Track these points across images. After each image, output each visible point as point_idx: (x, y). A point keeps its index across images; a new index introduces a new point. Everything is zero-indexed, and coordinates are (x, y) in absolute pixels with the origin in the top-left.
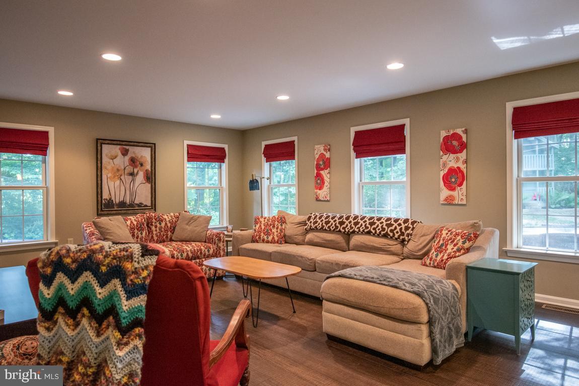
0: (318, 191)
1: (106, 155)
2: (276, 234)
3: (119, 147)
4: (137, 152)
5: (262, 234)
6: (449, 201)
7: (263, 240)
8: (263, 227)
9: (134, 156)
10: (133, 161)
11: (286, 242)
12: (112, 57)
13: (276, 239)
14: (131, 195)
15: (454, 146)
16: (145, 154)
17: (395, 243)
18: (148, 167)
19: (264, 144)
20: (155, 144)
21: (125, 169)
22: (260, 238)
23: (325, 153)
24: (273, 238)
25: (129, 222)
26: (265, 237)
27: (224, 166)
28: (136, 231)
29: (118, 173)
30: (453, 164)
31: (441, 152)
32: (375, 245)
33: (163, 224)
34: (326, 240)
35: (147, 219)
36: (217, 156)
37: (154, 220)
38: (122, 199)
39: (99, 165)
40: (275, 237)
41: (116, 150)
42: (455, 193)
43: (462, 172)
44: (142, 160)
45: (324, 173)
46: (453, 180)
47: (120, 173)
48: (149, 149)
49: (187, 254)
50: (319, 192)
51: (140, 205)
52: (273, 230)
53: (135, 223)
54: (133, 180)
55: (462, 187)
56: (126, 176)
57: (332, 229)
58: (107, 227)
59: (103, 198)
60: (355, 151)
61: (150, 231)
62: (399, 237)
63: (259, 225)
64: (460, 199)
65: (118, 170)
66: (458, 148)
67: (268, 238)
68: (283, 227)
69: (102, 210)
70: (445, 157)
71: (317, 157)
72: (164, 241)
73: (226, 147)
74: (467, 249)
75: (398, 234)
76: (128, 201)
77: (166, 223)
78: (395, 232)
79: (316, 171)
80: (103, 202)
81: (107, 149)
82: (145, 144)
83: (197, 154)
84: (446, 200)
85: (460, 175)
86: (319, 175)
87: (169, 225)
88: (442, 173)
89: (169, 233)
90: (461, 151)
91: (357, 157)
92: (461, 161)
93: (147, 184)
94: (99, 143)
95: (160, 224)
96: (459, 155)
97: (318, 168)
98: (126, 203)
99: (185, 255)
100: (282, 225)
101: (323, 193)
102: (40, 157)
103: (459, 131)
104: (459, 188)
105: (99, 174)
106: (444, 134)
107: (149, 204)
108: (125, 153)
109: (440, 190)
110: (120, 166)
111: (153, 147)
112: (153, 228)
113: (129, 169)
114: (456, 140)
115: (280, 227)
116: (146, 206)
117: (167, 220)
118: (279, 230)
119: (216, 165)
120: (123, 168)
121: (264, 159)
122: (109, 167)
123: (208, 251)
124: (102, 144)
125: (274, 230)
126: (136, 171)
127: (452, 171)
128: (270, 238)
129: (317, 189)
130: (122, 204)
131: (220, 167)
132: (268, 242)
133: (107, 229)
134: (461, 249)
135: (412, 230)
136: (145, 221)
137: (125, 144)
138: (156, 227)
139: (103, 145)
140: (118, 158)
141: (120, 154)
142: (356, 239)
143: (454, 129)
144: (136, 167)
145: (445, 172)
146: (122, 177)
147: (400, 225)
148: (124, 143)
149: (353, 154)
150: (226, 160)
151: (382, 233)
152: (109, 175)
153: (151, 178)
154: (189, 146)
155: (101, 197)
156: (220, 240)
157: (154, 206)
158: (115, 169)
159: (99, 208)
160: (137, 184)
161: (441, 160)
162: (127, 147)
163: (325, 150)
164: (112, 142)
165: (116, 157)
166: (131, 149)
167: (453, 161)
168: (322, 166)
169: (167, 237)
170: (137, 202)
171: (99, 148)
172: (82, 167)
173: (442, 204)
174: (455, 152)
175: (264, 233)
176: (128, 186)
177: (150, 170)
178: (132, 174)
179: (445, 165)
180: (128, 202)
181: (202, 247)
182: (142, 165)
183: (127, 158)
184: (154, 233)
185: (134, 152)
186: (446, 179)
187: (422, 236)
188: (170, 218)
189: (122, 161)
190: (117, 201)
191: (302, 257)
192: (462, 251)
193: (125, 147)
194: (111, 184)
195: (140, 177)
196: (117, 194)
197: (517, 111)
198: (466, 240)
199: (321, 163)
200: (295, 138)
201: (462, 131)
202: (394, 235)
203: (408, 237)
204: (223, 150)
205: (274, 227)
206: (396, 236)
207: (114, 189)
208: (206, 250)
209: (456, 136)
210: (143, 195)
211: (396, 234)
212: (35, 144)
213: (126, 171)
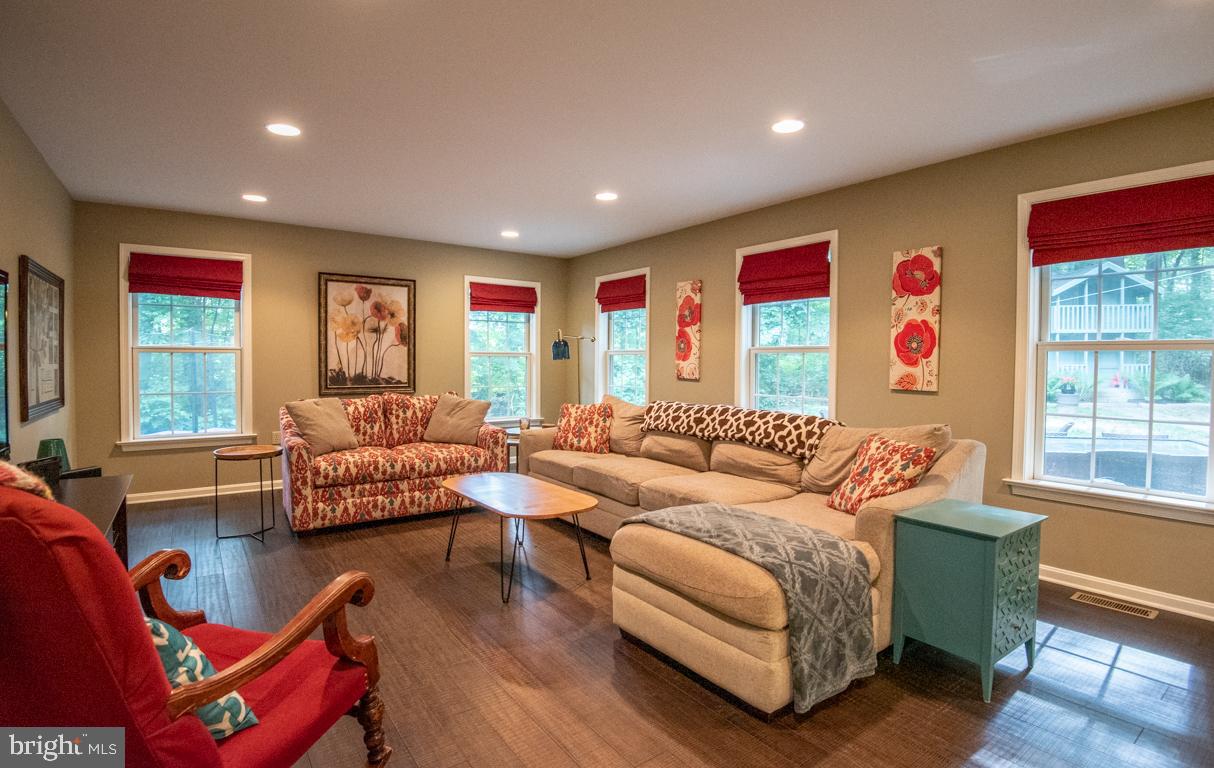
0: (681, 362)
1: (335, 299)
2: (593, 435)
3: (355, 285)
4: (384, 294)
5: (570, 435)
6: (906, 387)
7: (572, 446)
8: (573, 423)
9: (379, 300)
10: (378, 309)
11: (611, 451)
12: (284, 129)
13: (594, 444)
14: (375, 364)
15: (916, 281)
16: (398, 297)
17: (787, 461)
18: (403, 318)
19: (599, 280)
20: (414, 281)
21: (364, 321)
22: (565, 441)
23: (693, 296)
24: (589, 442)
25: (351, 409)
26: (575, 441)
27: (535, 318)
28: (362, 423)
29: (353, 328)
30: (915, 316)
31: (894, 293)
32: (751, 463)
33: (409, 413)
34: (670, 450)
35: (384, 403)
36: (520, 301)
37: (394, 406)
38: (359, 371)
39: (323, 315)
40: (592, 440)
41: (350, 290)
42: (916, 371)
43: (930, 330)
44: (393, 308)
45: (691, 331)
46: (914, 345)
47: (357, 328)
48: (406, 289)
49: (438, 465)
50: (682, 364)
51: (389, 381)
52: (589, 429)
53: (362, 410)
54: (379, 340)
55: (930, 359)
56: (366, 334)
57: (682, 431)
58: (307, 415)
59: (330, 368)
60: (743, 291)
61: (388, 424)
62: (795, 449)
63: (566, 419)
64: (926, 381)
65: (354, 324)
66: (924, 285)
67: (579, 442)
68: (608, 424)
69: (327, 388)
70: (900, 302)
71: (680, 302)
72: (410, 441)
73: (537, 286)
74: (910, 480)
75: (794, 445)
77: (414, 412)
78: (787, 440)
79: (678, 328)
80: (329, 374)
81: (335, 290)
82: (399, 282)
83: (486, 299)
84: (899, 383)
85: (927, 335)
86: (682, 336)
87: (419, 415)
88: (894, 333)
89: (419, 428)
90: (930, 290)
91: (746, 303)
92: (929, 310)
93: (401, 346)
94: (324, 279)
95: (405, 412)
96: (926, 298)
97: (682, 322)
98: (366, 377)
99: (433, 466)
100: (605, 421)
101: (689, 367)
102: (232, 302)
103: (927, 252)
104: (924, 361)
105: (323, 329)
106: (899, 258)
107: (404, 379)
108: (365, 295)
109: (889, 364)
110: (356, 317)
111: (411, 285)
112: (393, 419)
113: (372, 322)
114: (921, 269)
115: (601, 424)
116: (399, 382)
117: (418, 406)
118: (599, 430)
119: (522, 317)
120: (361, 320)
121: (598, 307)
123: (476, 461)
124: (327, 281)
125: (591, 429)
126: (382, 324)
127: (913, 329)
128: (583, 442)
129: (679, 359)
130: (360, 378)
131: (528, 320)
132: (579, 449)
133: (308, 419)
134: (898, 480)
135: (819, 438)
136: (379, 406)
137: (365, 282)
138: (397, 417)
139: (329, 283)
140: (354, 304)
141: (356, 296)
142: (721, 451)
143: (917, 249)
144: (383, 318)
145: (900, 331)
146: (359, 335)
147: (797, 427)
148: (363, 280)
149: (739, 297)
150: (538, 309)
151: (765, 441)
152: (339, 331)
153: (407, 336)
154: (473, 285)
155: (326, 366)
156: (496, 443)
157: (412, 384)
158: (349, 322)
159: (323, 384)
160: (384, 347)
161: (893, 307)
162: (369, 287)
163: (693, 290)
164: (345, 278)
165: (349, 303)
166: (376, 290)
167: (914, 309)
168: (688, 319)
169: (415, 434)
170: (384, 375)
171: (323, 287)
172: (294, 318)
173: (894, 391)
174: (918, 292)
175: (573, 434)
176: (369, 350)
177: (406, 323)
178: (376, 330)
179: (899, 316)
180: (369, 375)
181: (466, 455)
182: (393, 315)
183: (368, 304)
184: (395, 426)
185: (380, 295)
186: (901, 343)
187: (835, 451)
188: (422, 403)
189: (360, 309)
190: (352, 374)
191: (617, 479)
192: (900, 484)
193: (364, 285)
194: (342, 346)
195: (390, 335)
196: (352, 362)
197: (1038, 210)
198: (908, 463)
199: (687, 313)
200: (646, 271)
201: (933, 251)
202: (785, 446)
203: (811, 451)
204: (532, 291)
205: (591, 423)
206: (790, 448)
207: (347, 355)
208: (472, 460)
209: (921, 262)
210: (394, 364)
211: (789, 444)
212: (222, 281)
213: (367, 326)
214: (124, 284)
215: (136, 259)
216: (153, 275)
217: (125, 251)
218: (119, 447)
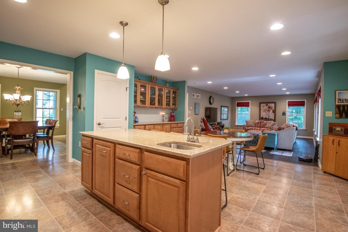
4: (270, 105)
10: (269, 107)
14: (268, 116)
16: (273, 105)
18: (274, 109)
27: (305, 107)
28: (256, 124)
29: (265, 111)
33: (264, 123)
36: (302, 104)
39: (260, 109)
41: (265, 105)
44: (272, 107)
51: (271, 119)
53: (257, 122)
61: (261, 124)
73: (305, 100)
76: (267, 118)
81: (262, 105)
82: (273, 103)
83: (291, 104)
94: (260, 103)
102: (248, 107)
105: (260, 111)
107: (273, 119)
108: (267, 105)
111: (275, 103)
113: (268, 109)
122: (262, 109)
126: (270, 110)
130: (266, 118)
137: (267, 103)
140: (265, 107)
141: (266, 106)
150: (305, 105)
153: (274, 112)
154: (288, 102)
155: (260, 116)
157: (275, 120)
159: (260, 118)
160: (270, 113)
164: (263, 103)
165: (264, 106)
171: (260, 105)
172: (256, 109)
176: (267, 114)
178: (269, 111)
182: (272, 108)
183: (267, 107)
189: (266, 108)
190: (264, 118)
194: (263, 113)
195: (271, 112)
196: (265, 116)
204: (303, 102)
207: (264, 115)
210: (272, 116)
212: (247, 105)
213: (267, 110)
214: (236, 106)
215: (238, 103)
216: (239, 105)
217: (236, 102)
218: (235, 125)
